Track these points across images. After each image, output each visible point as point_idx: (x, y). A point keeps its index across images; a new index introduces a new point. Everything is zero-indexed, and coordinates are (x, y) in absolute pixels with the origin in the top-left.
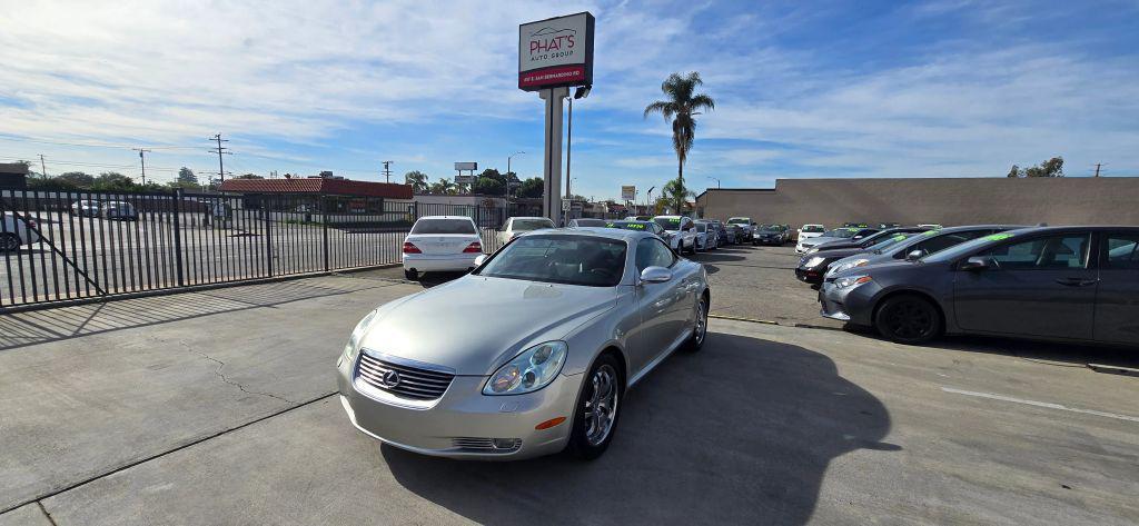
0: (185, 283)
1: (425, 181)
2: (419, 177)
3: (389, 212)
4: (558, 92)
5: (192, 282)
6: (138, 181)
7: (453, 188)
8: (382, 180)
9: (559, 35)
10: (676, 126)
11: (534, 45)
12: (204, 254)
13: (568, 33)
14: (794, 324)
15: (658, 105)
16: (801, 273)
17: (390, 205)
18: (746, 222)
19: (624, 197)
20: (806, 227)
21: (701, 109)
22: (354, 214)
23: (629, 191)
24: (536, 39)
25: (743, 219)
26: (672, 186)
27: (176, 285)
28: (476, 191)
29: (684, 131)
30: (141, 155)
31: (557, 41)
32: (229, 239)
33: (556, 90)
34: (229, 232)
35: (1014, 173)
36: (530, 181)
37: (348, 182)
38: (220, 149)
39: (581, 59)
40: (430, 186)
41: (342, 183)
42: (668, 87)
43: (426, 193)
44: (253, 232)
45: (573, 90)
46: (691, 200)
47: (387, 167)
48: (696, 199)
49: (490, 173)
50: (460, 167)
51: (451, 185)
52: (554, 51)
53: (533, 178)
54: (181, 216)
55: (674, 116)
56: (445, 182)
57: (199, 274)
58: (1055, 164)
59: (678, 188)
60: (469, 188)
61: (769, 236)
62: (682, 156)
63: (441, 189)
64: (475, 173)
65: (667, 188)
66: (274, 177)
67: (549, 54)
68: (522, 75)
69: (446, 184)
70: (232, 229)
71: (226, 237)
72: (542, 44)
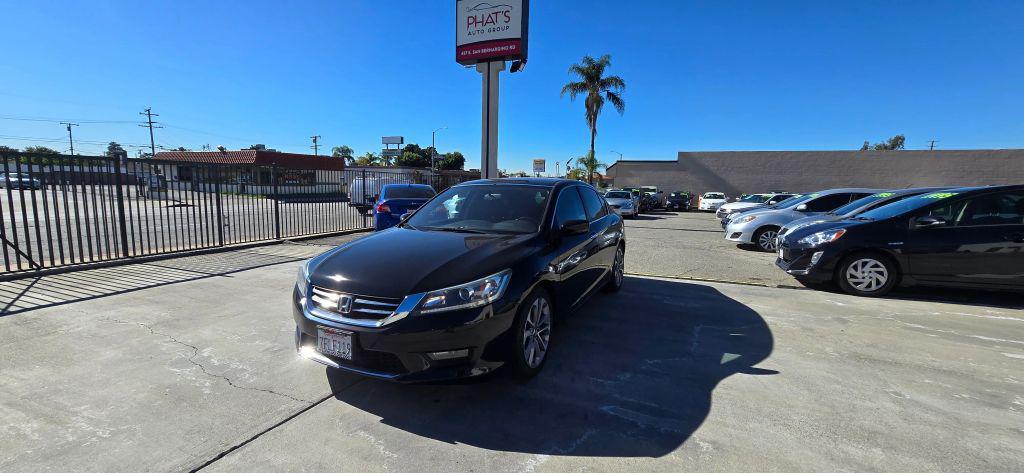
0: (131, 254)
1: (351, 154)
2: (346, 151)
3: (322, 184)
4: (495, 65)
5: (138, 253)
7: (378, 162)
8: (311, 152)
9: (496, 10)
10: (588, 103)
11: (471, 20)
13: (505, 9)
15: (571, 86)
17: (322, 176)
19: (536, 169)
22: (289, 185)
23: (540, 164)
24: (473, 14)
26: (585, 159)
27: (121, 255)
28: (401, 164)
29: (596, 108)
30: (69, 129)
31: (494, 16)
32: (171, 209)
33: (492, 64)
34: (170, 203)
35: (866, 147)
37: (280, 154)
38: (150, 123)
39: (517, 34)
40: (356, 159)
41: (275, 155)
42: (580, 69)
43: (354, 165)
44: (190, 202)
45: (509, 64)
46: (602, 172)
47: (315, 141)
48: (607, 170)
49: (412, 148)
50: (386, 141)
51: (376, 158)
52: (491, 26)
53: (452, 152)
54: (124, 188)
55: (586, 95)
56: (370, 156)
57: (145, 243)
58: (898, 141)
59: (591, 163)
60: (392, 161)
62: (594, 132)
63: (368, 162)
64: (402, 147)
65: (581, 161)
66: (207, 150)
67: (486, 28)
68: (459, 49)
69: (372, 158)
70: (167, 200)
71: (167, 207)
72: (479, 19)
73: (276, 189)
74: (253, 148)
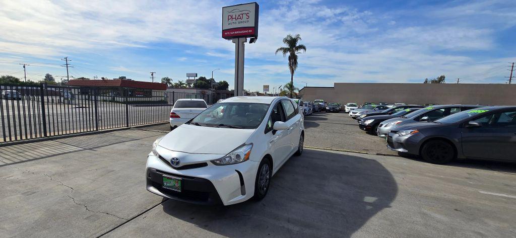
0: (48, 135)
1: (171, 82)
2: (168, 80)
3: (155, 97)
4: (241, 40)
5: (52, 134)
6: (22, 80)
7: (185, 85)
8: (150, 81)
9: (241, 13)
10: (290, 58)
11: (230, 17)
12: (59, 117)
13: (246, 12)
14: (375, 153)
15: (281, 49)
16: (362, 127)
17: (155, 93)
18: (322, 102)
19: (264, 90)
20: (349, 104)
21: (302, 51)
22: (138, 97)
23: (266, 88)
24: (231, 14)
25: (320, 100)
26: (288, 86)
27: (43, 136)
28: (196, 87)
29: (293, 61)
30: (24, 67)
31: (241, 16)
32: (74, 110)
33: (240, 39)
34: (74, 106)
35: (426, 81)
36: (221, 82)
37: (133, 81)
38: (67, 65)
39: (253, 25)
40: (173, 84)
41: (130, 82)
42: (286, 41)
43: (172, 87)
44: (84, 106)
45: (249, 39)
46: (297, 92)
47: (152, 75)
48: (299, 91)
49: (202, 79)
50: (189, 75)
51: (183, 84)
52: (240, 20)
53: (222, 81)
54: (45, 98)
55: (288, 54)
56: (181, 83)
57: (56, 129)
58: (442, 78)
59: (291, 86)
60: (192, 85)
61: (333, 108)
62: (293, 72)
63: (179, 86)
64: (196, 78)
65: (286, 86)
66: (96, 79)
67: (237, 21)
68: (224, 31)
69: (181, 84)
70: (72, 104)
71: (72, 108)
72: (234, 17)
73: (127, 99)
74: (120, 78)
